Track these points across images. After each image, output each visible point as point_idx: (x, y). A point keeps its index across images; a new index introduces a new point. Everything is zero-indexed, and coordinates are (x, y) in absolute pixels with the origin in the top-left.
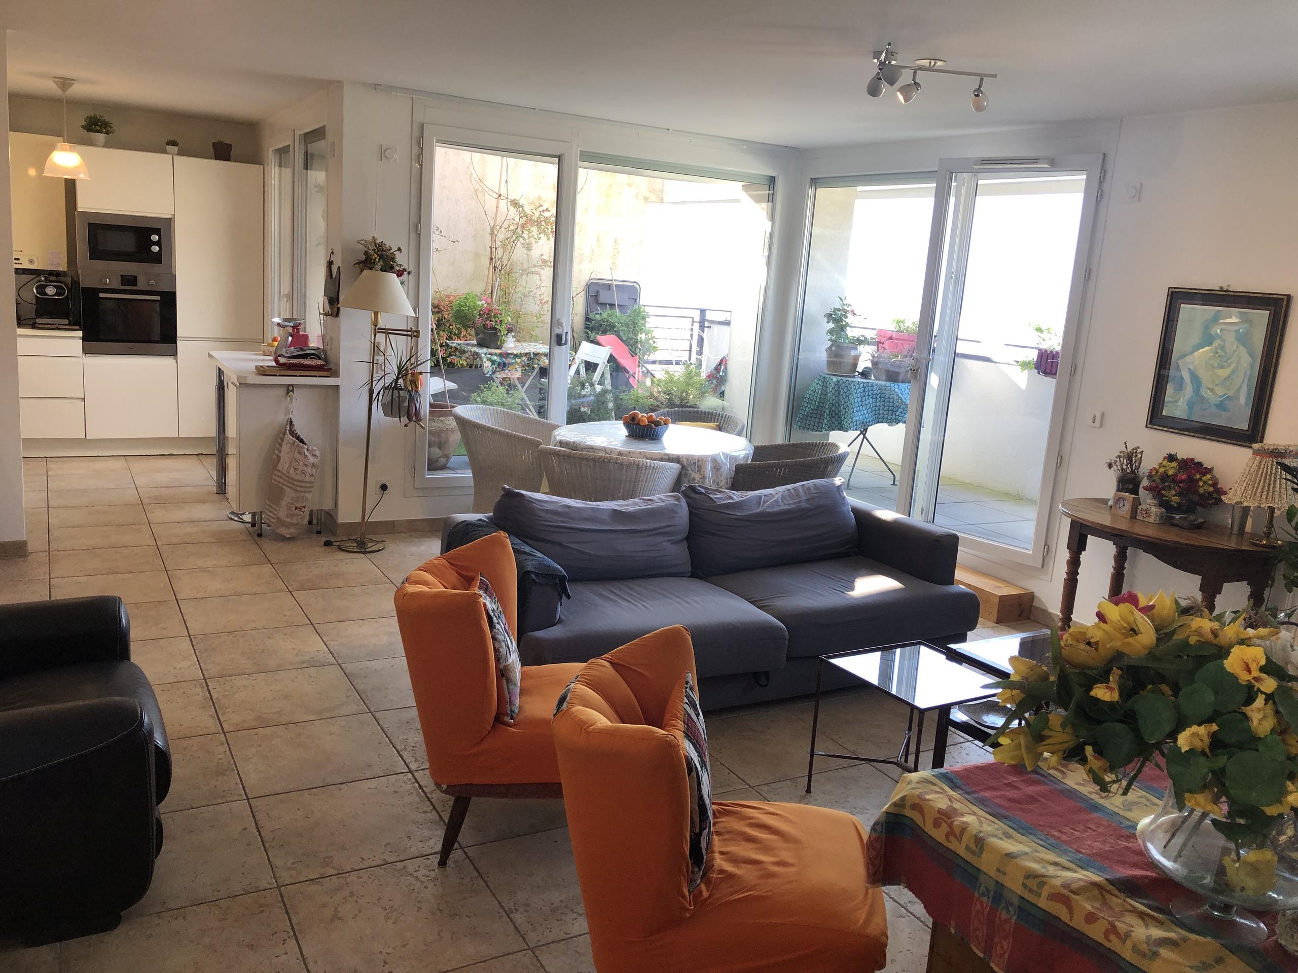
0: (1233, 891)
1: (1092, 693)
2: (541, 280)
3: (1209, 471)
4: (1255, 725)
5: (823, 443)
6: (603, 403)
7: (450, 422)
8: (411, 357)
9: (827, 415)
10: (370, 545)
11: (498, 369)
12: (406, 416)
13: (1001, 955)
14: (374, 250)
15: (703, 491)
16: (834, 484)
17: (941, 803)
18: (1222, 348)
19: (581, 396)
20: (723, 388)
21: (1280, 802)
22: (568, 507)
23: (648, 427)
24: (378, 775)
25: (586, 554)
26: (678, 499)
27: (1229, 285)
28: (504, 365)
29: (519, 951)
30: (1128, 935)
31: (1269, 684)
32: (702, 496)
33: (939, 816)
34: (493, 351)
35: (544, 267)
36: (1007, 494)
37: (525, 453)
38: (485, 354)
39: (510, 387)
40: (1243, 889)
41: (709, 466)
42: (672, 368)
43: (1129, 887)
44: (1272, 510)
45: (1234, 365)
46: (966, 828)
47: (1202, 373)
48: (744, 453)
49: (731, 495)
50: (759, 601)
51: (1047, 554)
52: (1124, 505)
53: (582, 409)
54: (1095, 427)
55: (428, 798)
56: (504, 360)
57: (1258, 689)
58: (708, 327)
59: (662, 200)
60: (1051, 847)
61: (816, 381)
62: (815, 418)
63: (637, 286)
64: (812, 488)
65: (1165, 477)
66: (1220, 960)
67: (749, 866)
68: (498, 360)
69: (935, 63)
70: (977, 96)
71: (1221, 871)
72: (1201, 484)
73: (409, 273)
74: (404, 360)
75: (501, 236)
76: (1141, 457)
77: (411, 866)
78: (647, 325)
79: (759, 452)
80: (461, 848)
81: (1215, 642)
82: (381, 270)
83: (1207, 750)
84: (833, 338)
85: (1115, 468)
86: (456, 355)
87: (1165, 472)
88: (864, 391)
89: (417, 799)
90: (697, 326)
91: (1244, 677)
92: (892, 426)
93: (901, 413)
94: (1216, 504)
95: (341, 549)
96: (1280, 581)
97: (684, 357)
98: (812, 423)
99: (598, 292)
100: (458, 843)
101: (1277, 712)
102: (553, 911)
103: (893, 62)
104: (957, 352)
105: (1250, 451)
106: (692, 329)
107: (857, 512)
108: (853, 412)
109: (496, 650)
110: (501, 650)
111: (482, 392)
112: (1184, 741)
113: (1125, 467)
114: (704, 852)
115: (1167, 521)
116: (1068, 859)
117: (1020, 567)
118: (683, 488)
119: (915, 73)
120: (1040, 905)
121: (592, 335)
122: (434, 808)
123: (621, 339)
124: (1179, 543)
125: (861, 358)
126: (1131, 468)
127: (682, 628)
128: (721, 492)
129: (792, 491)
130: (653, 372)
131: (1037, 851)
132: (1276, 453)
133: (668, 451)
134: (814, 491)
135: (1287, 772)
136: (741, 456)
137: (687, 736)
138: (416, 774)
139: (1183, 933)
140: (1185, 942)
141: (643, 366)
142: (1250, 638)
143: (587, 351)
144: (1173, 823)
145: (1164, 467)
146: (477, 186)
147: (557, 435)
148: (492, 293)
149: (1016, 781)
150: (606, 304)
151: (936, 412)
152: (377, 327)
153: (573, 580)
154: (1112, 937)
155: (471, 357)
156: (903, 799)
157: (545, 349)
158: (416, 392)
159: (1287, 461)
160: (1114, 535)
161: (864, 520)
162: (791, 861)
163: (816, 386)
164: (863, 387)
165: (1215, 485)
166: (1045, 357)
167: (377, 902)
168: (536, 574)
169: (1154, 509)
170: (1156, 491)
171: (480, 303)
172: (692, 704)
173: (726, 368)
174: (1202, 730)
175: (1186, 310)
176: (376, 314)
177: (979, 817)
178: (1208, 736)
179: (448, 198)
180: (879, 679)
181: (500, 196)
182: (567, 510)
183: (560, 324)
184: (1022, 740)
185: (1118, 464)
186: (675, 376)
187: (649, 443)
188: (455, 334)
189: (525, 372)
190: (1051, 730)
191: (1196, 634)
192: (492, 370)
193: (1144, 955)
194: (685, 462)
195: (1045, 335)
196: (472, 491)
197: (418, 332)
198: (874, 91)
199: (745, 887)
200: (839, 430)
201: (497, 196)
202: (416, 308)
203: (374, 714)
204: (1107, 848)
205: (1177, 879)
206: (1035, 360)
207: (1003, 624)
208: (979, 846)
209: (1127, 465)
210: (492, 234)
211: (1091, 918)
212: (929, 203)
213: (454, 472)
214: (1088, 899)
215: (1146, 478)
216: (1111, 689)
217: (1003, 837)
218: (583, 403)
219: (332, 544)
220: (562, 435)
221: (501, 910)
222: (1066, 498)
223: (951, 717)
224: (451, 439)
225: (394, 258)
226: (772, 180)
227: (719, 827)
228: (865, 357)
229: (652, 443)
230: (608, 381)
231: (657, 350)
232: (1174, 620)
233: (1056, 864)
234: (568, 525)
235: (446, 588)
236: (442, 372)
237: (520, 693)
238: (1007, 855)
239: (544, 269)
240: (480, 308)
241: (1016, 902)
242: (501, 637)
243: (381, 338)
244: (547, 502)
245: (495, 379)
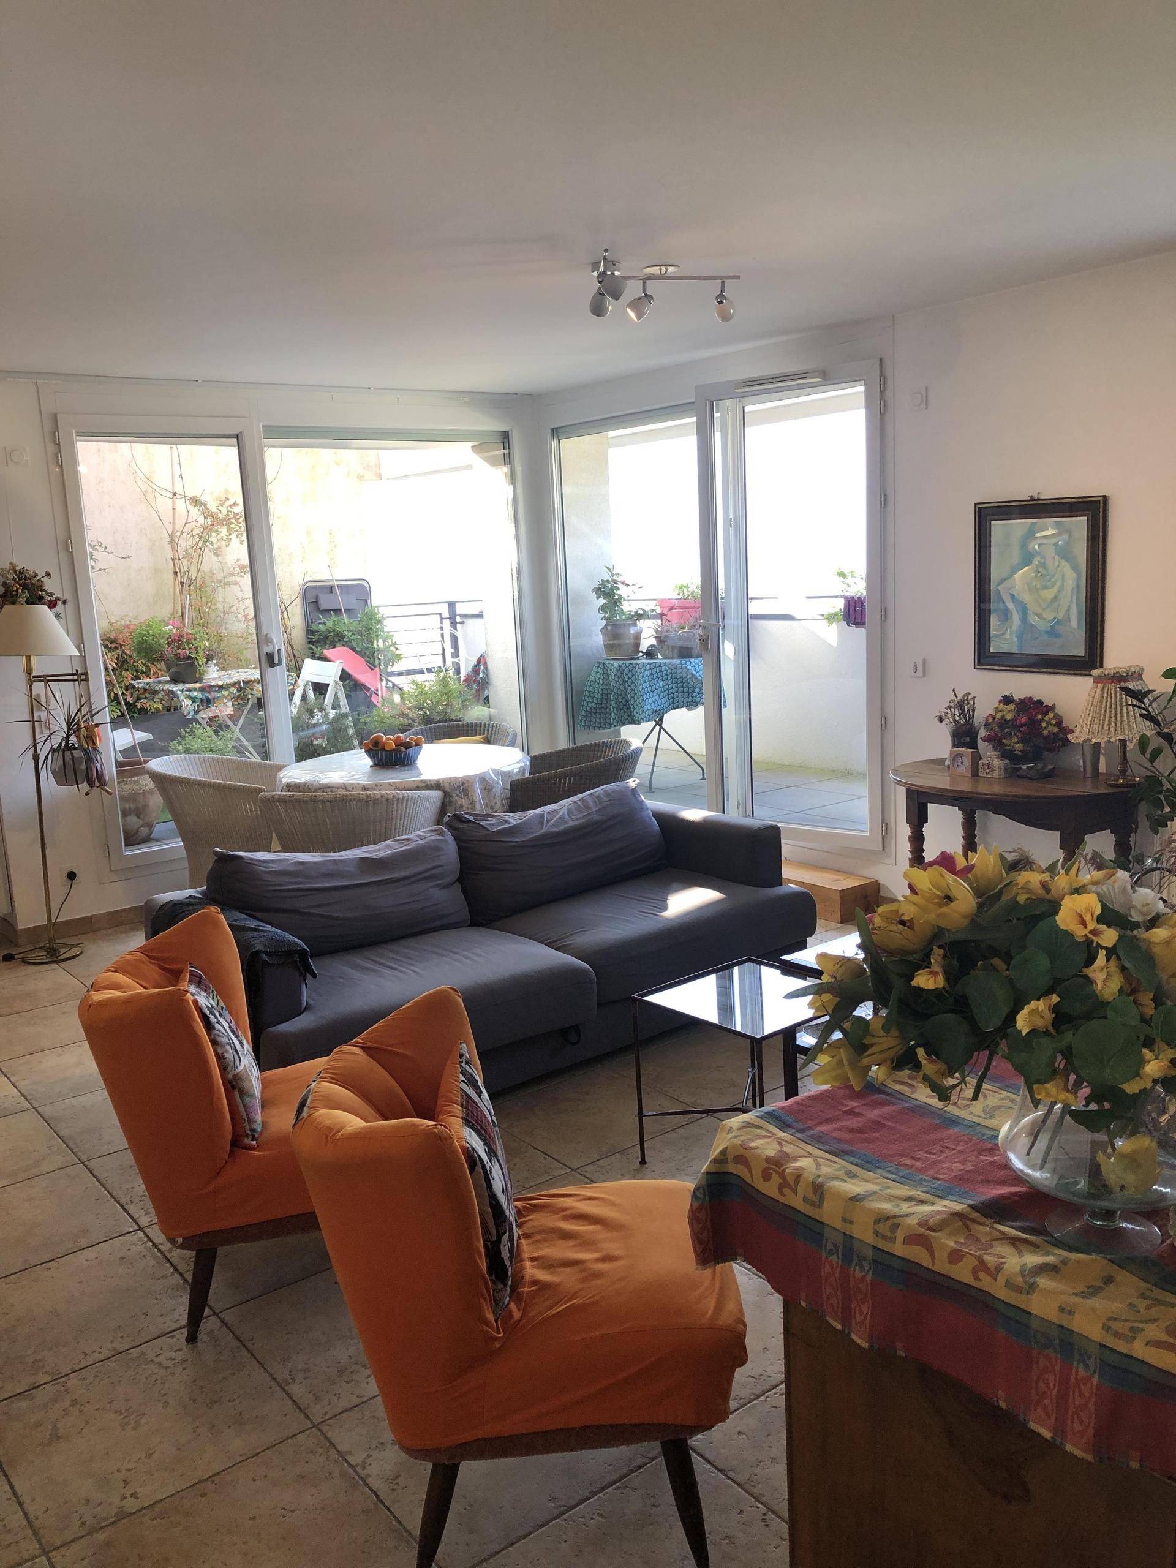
0: (1111, 1192)
1: (914, 983)
2: (242, 591)
3: (1051, 709)
4: (1099, 988)
5: (611, 741)
6: (340, 731)
7: (146, 782)
8: (81, 707)
9: (614, 708)
10: (62, 951)
11: (201, 708)
12: (85, 782)
13: (862, 1323)
14: (14, 579)
15: (471, 818)
16: (629, 787)
17: (769, 1148)
18: (1043, 565)
19: (309, 726)
20: (486, 692)
21: (1138, 1075)
22: (302, 863)
23: (396, 751)
24: (97, 1241)
25: (336, 918)
26: (441, 833)
27: (1039, 493)
28: (209, 701)
29: (301, 1432)
30: (999, 1268)
31: (1109, 936)
32: (471, 825)
33: (767, 1165)
34: (191, 685)
35: (242, 574)
36: (833, 771)
37: (245, 806)
38: (182, 691)
39: (218, 726)
40: (1122, 1188)
41: (478, 788)
42: (419, 678)
43: (996, 1210)
44: (1123, 743)
45: (1058, 584)
46: (801, 1175)
47: (1026, 598)
48: (519, 765)
49: (506, 818)
50: (556, 941)
51: (887, 833)
52: (962, 763)
53: (316, 742)
54: (918, 677)
55: (166, 1257)
56: (207, 695)
57: (1098, 944)
58: (460, 623)
59: (380, 477)
60: (903, 1180)
61: (595, 669)
62: (600, 714)
63: (367, 586)
64: (602, 796)
65: (1003, 723)
66: (1109, 1280)
67: (568, 1270)
68: (200, 696)
69: (667, 270)
70: (721, 303)
71: (1095, 1172)
72: (1044, 725)
73: (64, 602)
74: (74, 711)
75: (183, 544)
76: (974, 704)
77: (149, 1350)
78: (386, 629)
79: (537, 763)
80: (215, 1314)
81: (1047, 897)
82: (27, 602)
83: (1051, 1029)
84: (607, 615)
85: (946, 721)
86: (146, 698)
87: (1003, 717)
88: (652, 674)
89: (152, 1262)
90: (446, 623)
91: (1080, 933)
92: (692, 710)
93: (698, 693)
94: (1064, 745)
95: (26, 962)
96: (1144, 824)
97: (437, 662)
98: (598, 720)
99: (317, 597)
100: (210, 1308)
101: (1123, 969)
102: (341, 1372)
103: (617, 273)
104: (750, 613)
105: (1091, 680)
106: (442, 629)
107: (660, 817)
108: (643, 700)
109: (220, 1058)
110: (226, 1055)
111: (183, 738)
112: (1023, 1022)
113: (957, 718)
114: (507, 1263)
115: (1013, 774)
116: (924, 1189)
117: (858, 853)
118: (446, 819)
119: (644, 283)
120: (896, 1253)
121: (317, 651)
122: (176, 1269)
123: (353, 649)
124: (1028, 797)
125: (643, 635)
126: (965, 718)
127: (449, 990)
128: (493, 816)
129: (579, 802)
130: (401, 686)
131: (888, 1188)
132: (1119, 678)
133: (424, 777)
134: (605, 799)
135: (1142, 1038)
136: (515, 771)
137: (467, 1122)
138: (148, 1230)
139: (1065, 1254)
140: (1065, 1265)
141: (387, 680)
142: (1084, 886)
143: (314, 670)
144: (1034, 1122)
145: (1001, 711)
146: (144, 487)
147: (283, 778)
148: (182, 615)
149: (858, 1106)
150: (329, 611)
151: (736, 687)
152: (32, 675)
153: (318, 954)
154: (981, 1274)
155: (166, 697)
156: (724, 1152)
157: (256, 675)
158: (95, 749)
159: (1130, 685)
160: (956, 799)
161: (670, 824)
162: (617, 1253)
163: (595, 675)
164: (650, 669)
165: (1059, 723)
166: (853, 604)
167: (108, 1407)
168: (266, 953)
169: (996, 762)
170: (995, 741)
171: (167, 629)
172: (472, 1082)
173: (486, 668)
174: (1041, 1005)
175: (998, 527)
176: (28, 659)
177: (816, 1159)
178: (1049, 1009)
179: (110, 506)
180: (719, 1015)
181: (175, 494)
182: (301, 867)
183: (269, 641)
184: (843, 1054)
185: (949, 715)
186: (425, 686)
187: (401, 770)
188: (142, 672)
189: (239, 708)
190: (873, 1036)
191: (1024, 891)
192: (194, 710)
193: (1018, 1289)
194: (447, 787)
195: (850, 580)
196: (186, 864)
197: (86, 674)
198: (598, 309)
199: (566, 1296)
200: (630, 723)
201: (171, 495)
202: (80, 644)
203: (86, 1163)
204: (969, 1167)
205: (1045, 1190)
206: (843, 610)
207: (848, 923)
208: (819, 1193)
209: (959, 716)
210: (171, 542)
211: (955, 1256)
212: (691, 443)
213: (159, 843)
214: (951, 1234)
215: (983, 727)
216: (934, 974)
217: (846, 1179)
218: (314, 734)
219: (13, 957)
220: (289, 777)
221: (273, 1384)
222: (898, 764)
223: (798, 1043)
224: (151, 803)
225: (41, 586)
226: (505, 436)
227: (527, 1228)
228: (648, 634)
229: (405, 770)
230: (343, 701)
231: (401, 659)
232: (1002, 880)
233: (909, 1199)
234: (307, 886)
235: (146, 988)
236: (127, 721)
237: (262, 1107)
238: (852, 1199)
239: (243, 577)
240: (167, 636)
241: (870, 1253)
242: (224, 1040)
243: (38, 688)
244: (273, 861)
245: (200, 720)
